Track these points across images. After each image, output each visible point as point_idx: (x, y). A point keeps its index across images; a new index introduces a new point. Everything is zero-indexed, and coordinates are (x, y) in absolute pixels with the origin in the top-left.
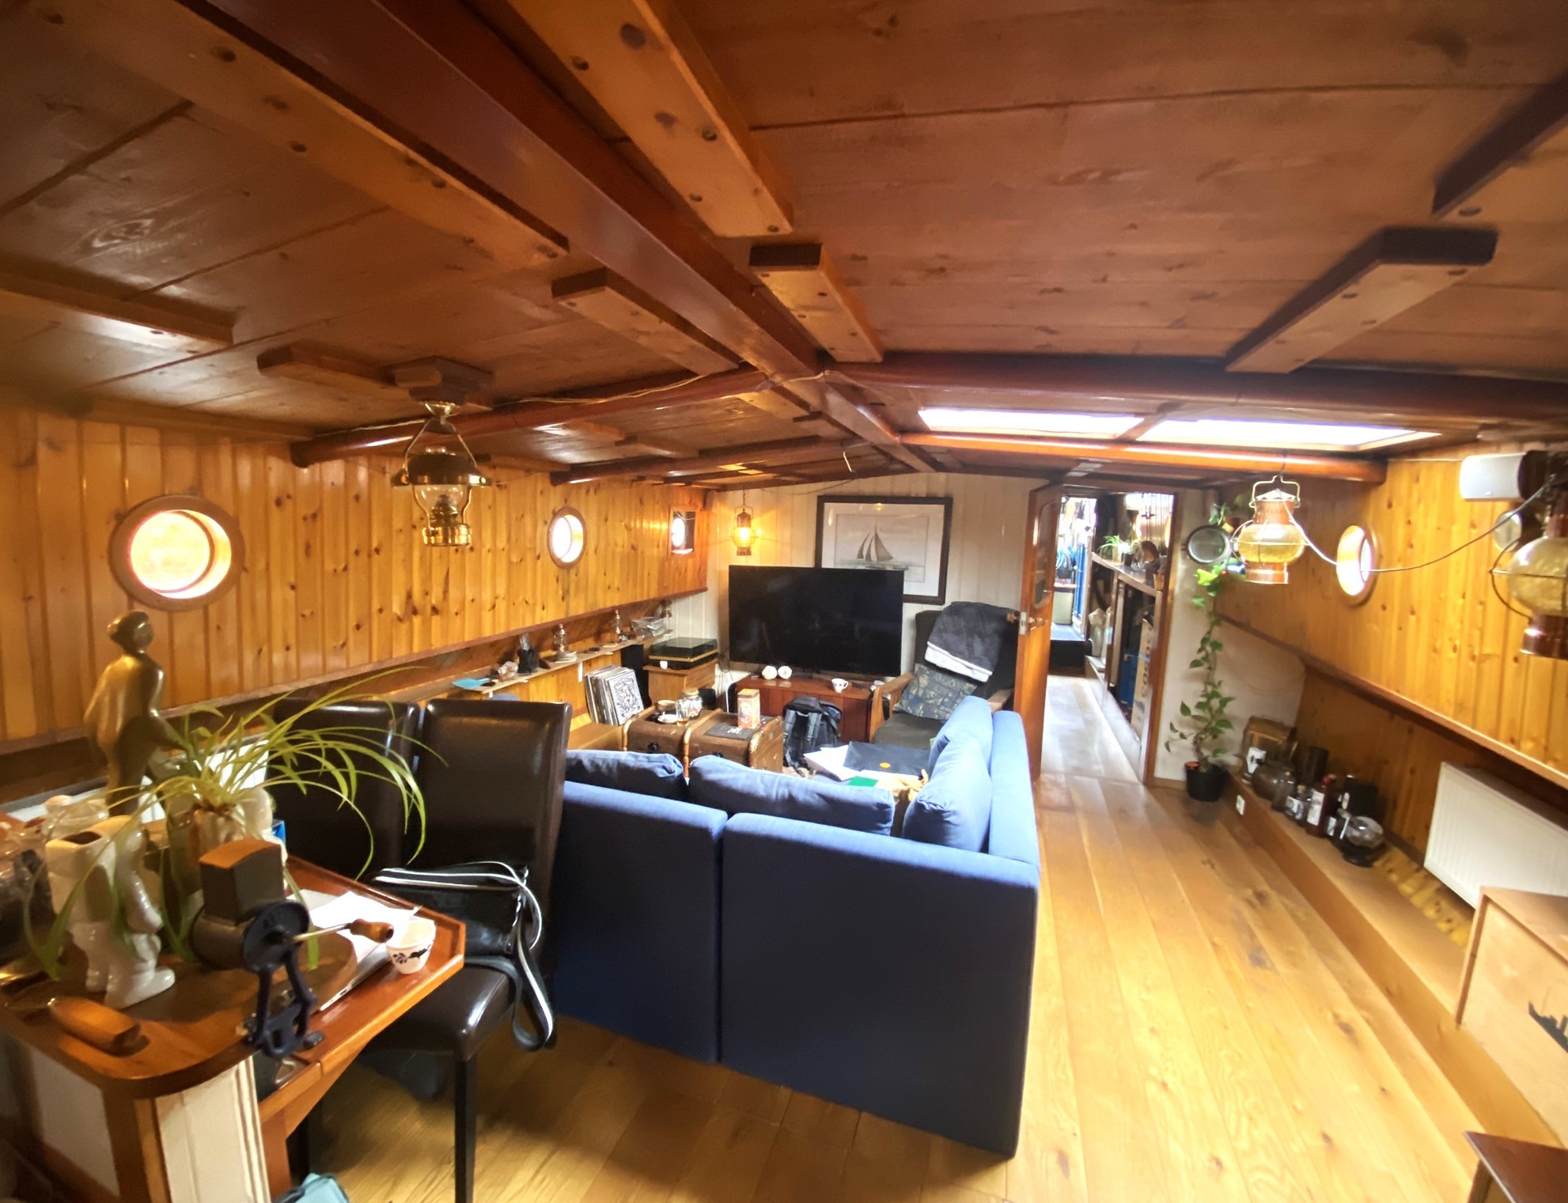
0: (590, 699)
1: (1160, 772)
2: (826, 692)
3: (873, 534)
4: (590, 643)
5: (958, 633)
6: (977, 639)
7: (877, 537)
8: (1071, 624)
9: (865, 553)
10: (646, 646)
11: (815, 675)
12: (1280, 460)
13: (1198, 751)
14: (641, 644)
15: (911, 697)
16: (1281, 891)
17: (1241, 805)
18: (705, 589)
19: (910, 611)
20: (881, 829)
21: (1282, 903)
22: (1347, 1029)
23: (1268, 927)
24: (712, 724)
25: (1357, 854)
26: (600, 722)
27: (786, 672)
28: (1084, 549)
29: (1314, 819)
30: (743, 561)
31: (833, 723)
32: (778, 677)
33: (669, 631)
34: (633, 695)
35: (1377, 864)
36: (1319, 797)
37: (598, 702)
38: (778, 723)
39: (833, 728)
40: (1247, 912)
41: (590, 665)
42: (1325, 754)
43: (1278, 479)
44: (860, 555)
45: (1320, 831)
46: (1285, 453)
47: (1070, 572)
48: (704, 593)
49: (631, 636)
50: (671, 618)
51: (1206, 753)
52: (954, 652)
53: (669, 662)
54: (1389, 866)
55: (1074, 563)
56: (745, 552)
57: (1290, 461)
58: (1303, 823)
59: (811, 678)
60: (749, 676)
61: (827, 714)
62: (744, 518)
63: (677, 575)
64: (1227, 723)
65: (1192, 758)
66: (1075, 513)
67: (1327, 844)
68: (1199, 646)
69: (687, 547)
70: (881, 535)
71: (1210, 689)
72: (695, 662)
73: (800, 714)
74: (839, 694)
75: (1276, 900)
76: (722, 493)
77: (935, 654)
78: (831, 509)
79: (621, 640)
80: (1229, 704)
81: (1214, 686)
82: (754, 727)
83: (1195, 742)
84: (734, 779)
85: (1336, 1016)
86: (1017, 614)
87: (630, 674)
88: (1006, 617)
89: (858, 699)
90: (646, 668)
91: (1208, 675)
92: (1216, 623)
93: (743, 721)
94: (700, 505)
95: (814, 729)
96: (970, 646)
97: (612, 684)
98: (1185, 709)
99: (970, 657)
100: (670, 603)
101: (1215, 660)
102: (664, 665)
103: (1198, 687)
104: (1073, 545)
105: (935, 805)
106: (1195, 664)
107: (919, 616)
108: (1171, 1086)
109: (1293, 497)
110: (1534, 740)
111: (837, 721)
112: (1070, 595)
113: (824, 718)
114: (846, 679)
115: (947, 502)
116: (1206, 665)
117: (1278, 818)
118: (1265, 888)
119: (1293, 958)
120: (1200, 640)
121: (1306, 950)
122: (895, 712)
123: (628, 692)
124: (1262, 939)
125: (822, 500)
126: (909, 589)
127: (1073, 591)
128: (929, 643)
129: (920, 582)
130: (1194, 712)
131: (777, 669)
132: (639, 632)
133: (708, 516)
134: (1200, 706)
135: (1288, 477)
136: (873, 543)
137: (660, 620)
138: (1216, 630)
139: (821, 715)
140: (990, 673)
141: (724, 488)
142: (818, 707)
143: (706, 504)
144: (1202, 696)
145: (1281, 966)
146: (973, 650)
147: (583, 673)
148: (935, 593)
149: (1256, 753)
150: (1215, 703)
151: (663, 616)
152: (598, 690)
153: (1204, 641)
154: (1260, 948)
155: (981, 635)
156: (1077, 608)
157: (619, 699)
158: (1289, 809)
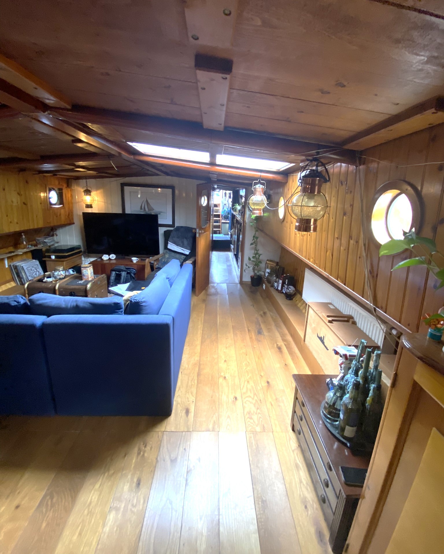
0: (14, 275)
1: (244, 279)
2: (129, 263)
3: (145, 200)
4: (11, 249)
5: (178, 237)
6: (185, 239)
7: (147, 201)
8: (228, 234)
9: (143, 208)
10: (44, 249)
11: (126, 257)
12: (259, 174)
13: (254, 271)
14: (41, 248)
15: (162, 262)
16: (270, 311)
17: (264, 287)
18: (74, 223)
19: (161, 231)
20: (118, 312)
21: (270, 314)
22: (279, 348)
23: (264, 322)
24: (71, 280)
25: (289, 297)
26: (20, 284)
27: (113, 256)
29: (280, 288)
30: (89, 210)
31: (133, 275)
32: (110, 259)
33: (57, 243)
34: (38, 272)
35: (294, 299)
36: (281, 281)
37: (18, 276)
38: (103, 277)
39: (133, 277)
40: (260, 319)
41: (12, 259)
42: (284, 269)
43: (260, 180)
44: (141, 208)
45: (281, 292)
46: (261, 171)
47: (228, 217)
48: (73, 225)
49: (35, 245)
50: (57, 237)
51: (256, 272)
52: (178, 245)
53: (55, 256)
54: (296, 299)
55: (229, 214)
56: (89, 206)
57: (263, 174)
58: (277, 290)
59: (124, 258)
60: (97, 260)
61: (129, 271)
62: (88, 192)
63: (55, 217)
64: (260, 262)
65: (252, 274)
67: (283, 295)
68: (252, 239)
69: (60, 204)
70: (149, 201)
71: (256, 252)
72: (68, 255)
73: (117, 273)
74: (135, 263)
75: (269, 314)
76: (77, 181)
77: (171, 246)
78: (126, 188)
79: (28, 248)
80: (261, 256)
81: (257, 251)
82: (90, 279)
83: (253, 269)
84: (50, 302)
85: (277, 345)
86: (196, 230)
87: (36, 262)
88: (192, 231)
89: (142, 265)
90: (44, 259)
91: (255, 248)
92: (257, 231)
93: (85, 278)
94: (65, 185)
95: (124, 278)
96: (183, 242)
97: (25, 268)
98: (249, 259)
99: (183, 246)
100: (56, 230)
101: (257, 242)
102: (53, 257)
103: (253, 251)
105: (136, 300)
106: (252, 244)
107: (165, 232)
108: (227, 378)
109: (264, 187)
110: (312, 258)
111: (134, 274)
112: (228, 225)
113: (128, 273)
114: (137, 257)
115: (172, 188)
116: (255, 244)
117: (272, 289)
118: (266, 310)
119: (269, 330)
120: (253, 237)
121: (273, 327)
122: (156, 268)
123: (35, 270)
124: (262, 326)
125: (123, 185)
126: (160, 222)
127: (229, 223)
128: (169, 242)
129: (165, 219)
130: (252, 259)
131: (109, 256)
132: (40, 244)
133: (71, 191)
134: (253, 257)
135: (262, 180)
136: (146, 204)
137: (52, 237)
138: (257, 233)
139: (126, 272)
140: (190, 251)
141: (78, 178)
142: (125, 269)
143: (68, 186)
144: (254, 254)
145: (265, 333)
146: (184, 244)
147: (8, 263)
148: (171, 223)
149: (268, 270)
150: (257, 256)
151: (53, 235)
152: (17, 270)
153: (254, 237)
154: (261, 329)
155: (186, 238)
157: (29, 274)
158: (274, 286)
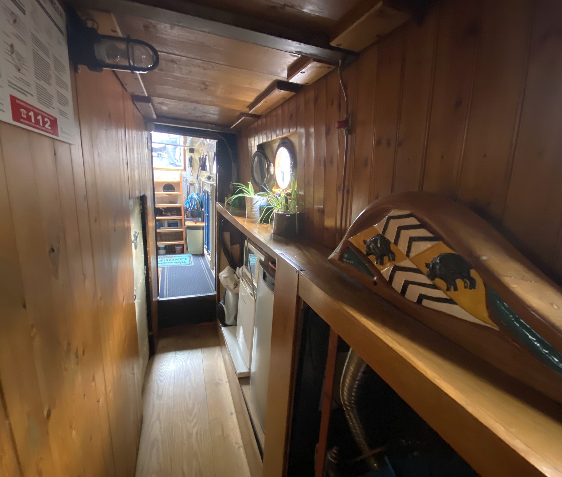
8: (203, 255)
28: (208, 195)
47: (200, 213)
55: (202, 207)
66: (200, 166)
104: (200, 192)
112: (201, 232)
127: (203, 228)
156: (206, 243)
